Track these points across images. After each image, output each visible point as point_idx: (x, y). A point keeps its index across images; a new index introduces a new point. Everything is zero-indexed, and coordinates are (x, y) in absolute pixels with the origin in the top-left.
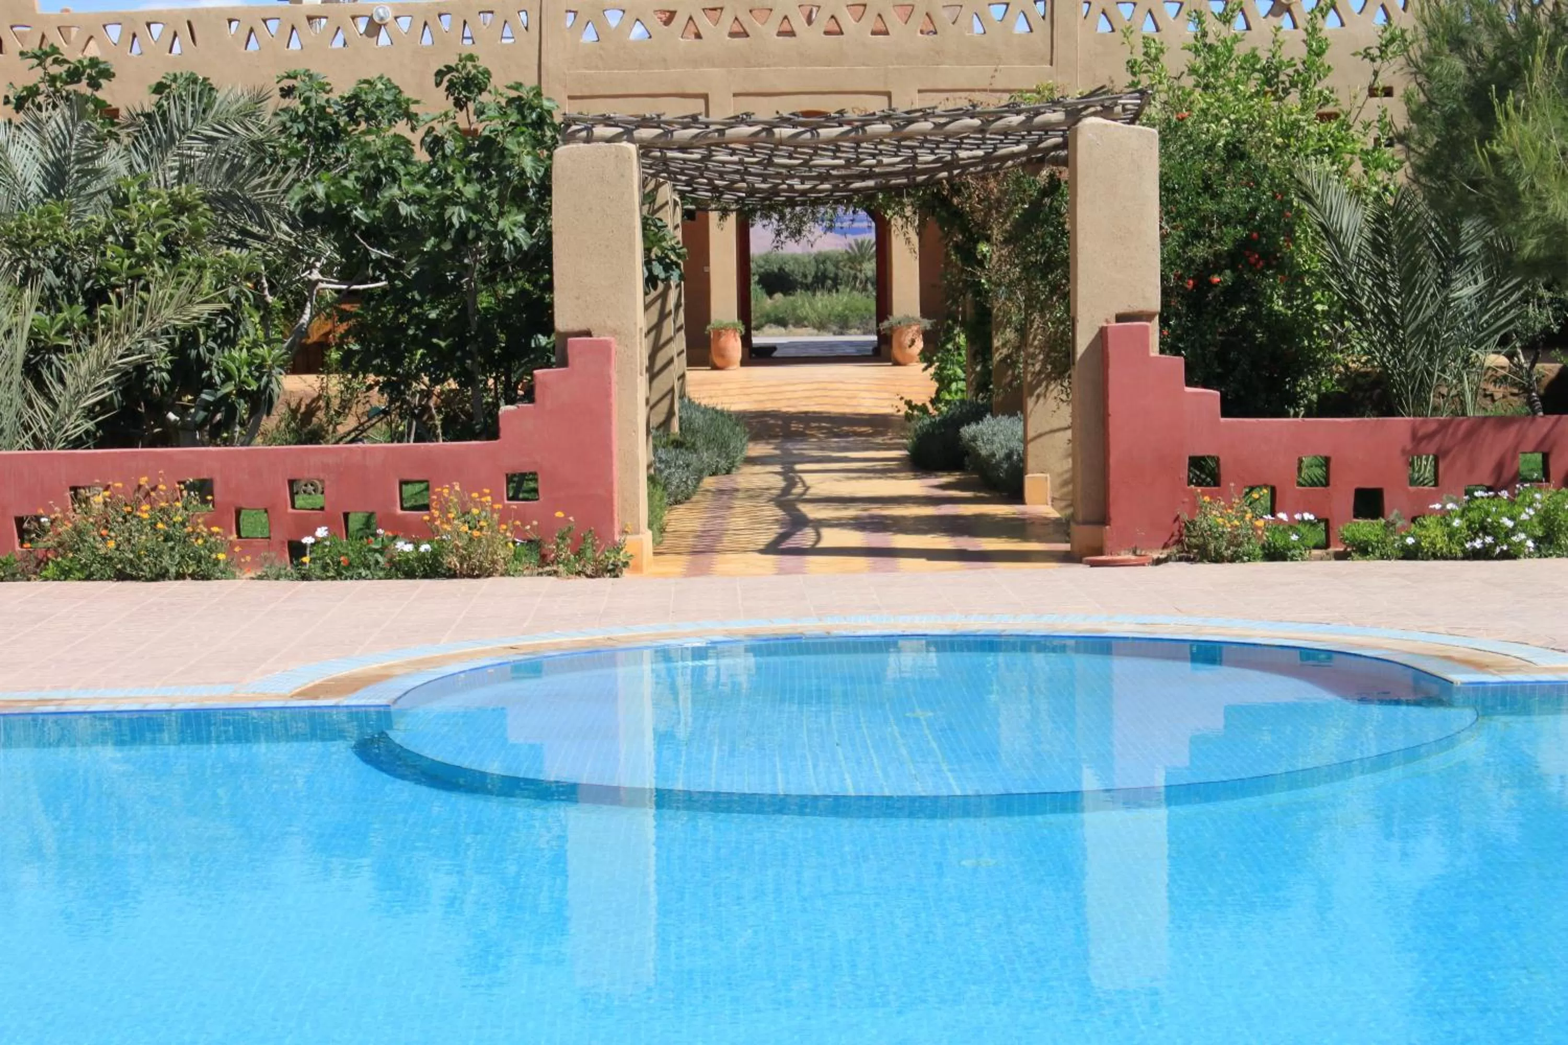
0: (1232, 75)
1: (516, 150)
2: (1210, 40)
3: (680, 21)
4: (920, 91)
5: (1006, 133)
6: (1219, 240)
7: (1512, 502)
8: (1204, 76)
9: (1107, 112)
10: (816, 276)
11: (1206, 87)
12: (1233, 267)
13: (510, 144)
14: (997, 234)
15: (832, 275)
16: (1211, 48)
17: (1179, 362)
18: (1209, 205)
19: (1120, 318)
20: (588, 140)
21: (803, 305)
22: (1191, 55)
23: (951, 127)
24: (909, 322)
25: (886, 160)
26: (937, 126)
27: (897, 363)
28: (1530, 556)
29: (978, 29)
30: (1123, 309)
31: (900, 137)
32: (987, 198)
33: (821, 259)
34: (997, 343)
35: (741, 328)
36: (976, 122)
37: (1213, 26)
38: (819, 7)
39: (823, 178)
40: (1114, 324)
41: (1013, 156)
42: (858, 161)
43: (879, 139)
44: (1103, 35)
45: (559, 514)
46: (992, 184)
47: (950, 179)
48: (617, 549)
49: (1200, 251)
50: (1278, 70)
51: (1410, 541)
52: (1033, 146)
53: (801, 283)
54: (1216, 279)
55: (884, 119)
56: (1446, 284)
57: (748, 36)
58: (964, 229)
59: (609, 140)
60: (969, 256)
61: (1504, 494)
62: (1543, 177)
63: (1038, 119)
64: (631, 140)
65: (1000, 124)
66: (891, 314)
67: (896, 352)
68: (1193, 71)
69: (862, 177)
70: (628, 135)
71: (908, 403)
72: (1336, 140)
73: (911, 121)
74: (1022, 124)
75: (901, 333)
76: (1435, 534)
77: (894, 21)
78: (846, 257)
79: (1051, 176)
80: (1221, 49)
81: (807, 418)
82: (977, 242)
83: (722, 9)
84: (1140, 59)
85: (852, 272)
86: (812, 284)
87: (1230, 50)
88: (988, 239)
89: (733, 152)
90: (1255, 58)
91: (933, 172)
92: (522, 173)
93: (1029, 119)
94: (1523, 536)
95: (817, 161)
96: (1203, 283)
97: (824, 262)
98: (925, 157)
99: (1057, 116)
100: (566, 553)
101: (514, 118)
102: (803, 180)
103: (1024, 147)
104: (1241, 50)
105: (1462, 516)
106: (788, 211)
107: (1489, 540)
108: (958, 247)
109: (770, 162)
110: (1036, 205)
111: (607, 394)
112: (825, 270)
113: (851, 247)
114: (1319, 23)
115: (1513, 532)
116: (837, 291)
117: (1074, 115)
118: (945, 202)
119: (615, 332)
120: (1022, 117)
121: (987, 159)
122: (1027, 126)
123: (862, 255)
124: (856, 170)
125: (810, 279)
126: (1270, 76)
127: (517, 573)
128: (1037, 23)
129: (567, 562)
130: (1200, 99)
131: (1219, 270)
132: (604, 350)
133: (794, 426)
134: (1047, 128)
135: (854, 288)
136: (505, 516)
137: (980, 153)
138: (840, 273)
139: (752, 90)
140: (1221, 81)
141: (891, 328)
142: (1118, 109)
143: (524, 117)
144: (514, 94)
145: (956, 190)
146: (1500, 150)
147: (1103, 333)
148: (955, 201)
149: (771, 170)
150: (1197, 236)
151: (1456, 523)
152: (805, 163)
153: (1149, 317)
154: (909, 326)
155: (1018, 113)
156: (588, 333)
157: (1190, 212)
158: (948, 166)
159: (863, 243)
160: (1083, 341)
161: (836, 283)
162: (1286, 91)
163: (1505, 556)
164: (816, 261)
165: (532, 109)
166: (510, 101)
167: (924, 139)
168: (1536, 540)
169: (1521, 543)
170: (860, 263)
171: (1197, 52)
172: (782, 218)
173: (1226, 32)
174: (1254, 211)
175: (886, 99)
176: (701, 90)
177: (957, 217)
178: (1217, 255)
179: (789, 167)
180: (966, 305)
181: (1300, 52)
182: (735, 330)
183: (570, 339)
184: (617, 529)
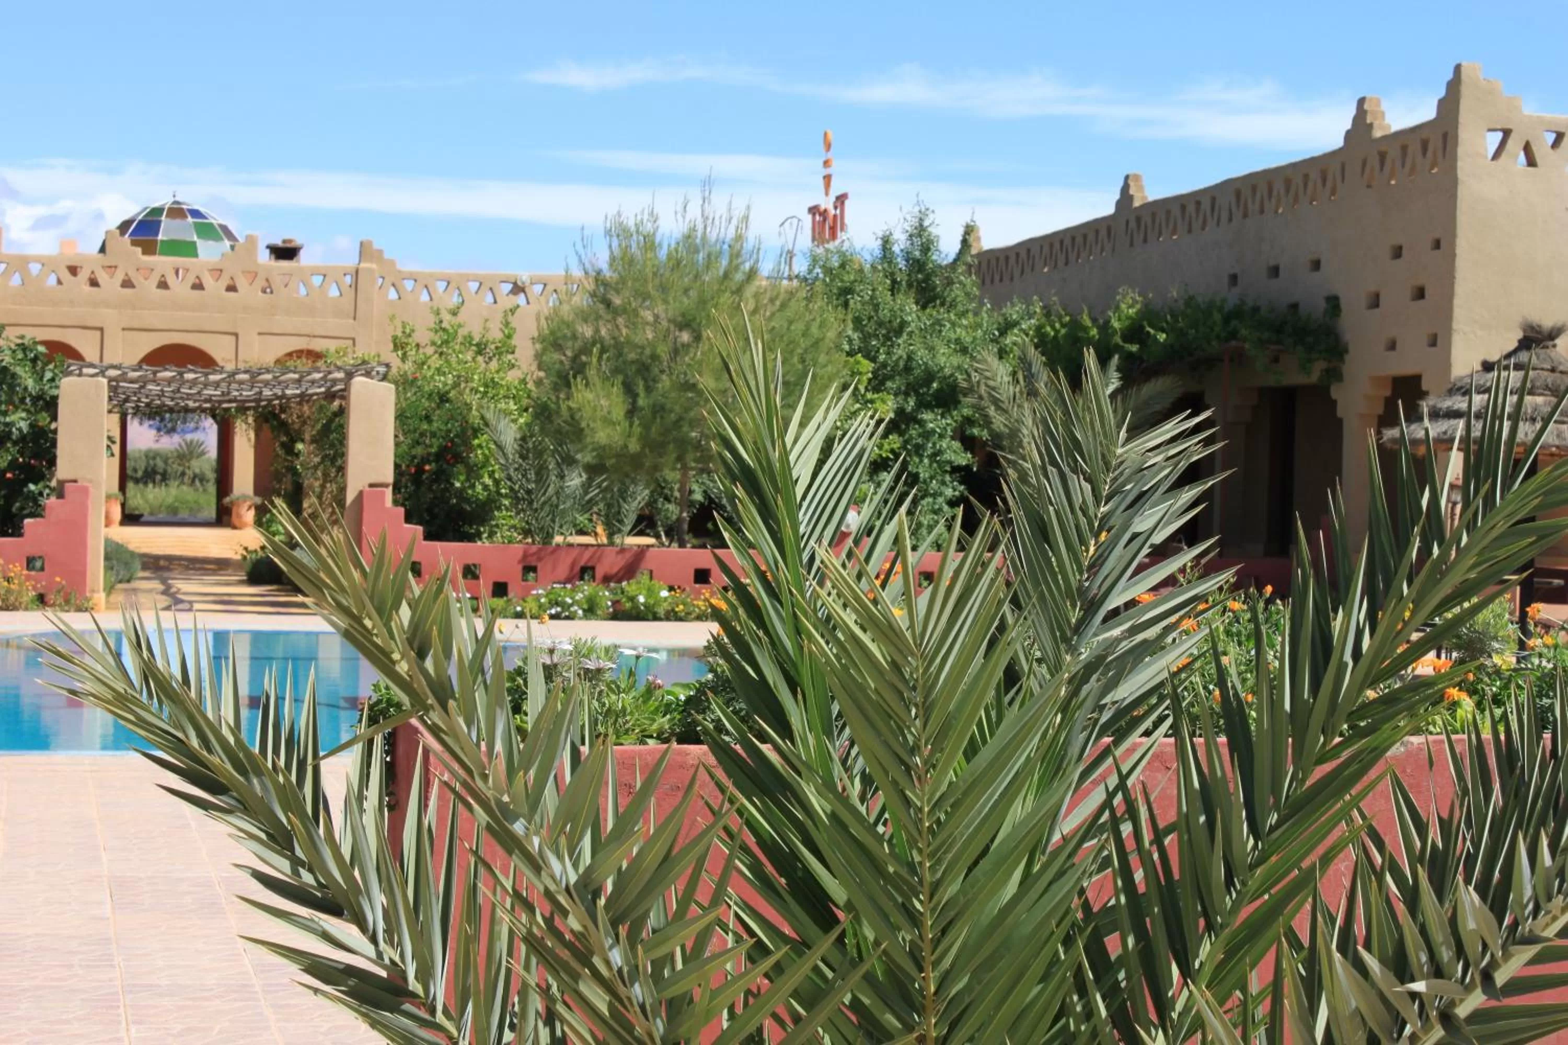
0: (457, 347)
1: (23, 375)
2: (443, 325)
3: (84, 275)
4: (260, 334)
5: (313, 382)
6: (431, 446)
7: (573, 590)
8: (440, 346)
9: (368, 374)
10: (146, 471)
11: (441, 354)
12: (437, 461)
13: (19, 370)
14: (307, 437)
15: (161, 471)
16: (444, 330)
17: (401, 510)
18: (425, 426)
19: (371, 486)
20: (80, 375)
21: (135, 496)
22: (432, 334)
23: (282, 378)
24: (245, 498)
25: (245, 393)
26: (275, 378)
27: (234, 527)
28: (580, 619)
29: (303, 291)
30: (373, 481)
31: (252, 382)
32: (302, 416)
33: (151, 455)
34: (305, 505)
35: (121, 497)
36: (296, 376)
37: (446, 317)
38: (187, 270)
39: (206, 401)
40: (367, 489)
41: (317, 394)
42: (229, 393)
43: (241, 383)
44: (392, 301)
45: (58, 579)
46: (306, 408)
47: (281, 405)
48: (88, 600)
49: (419, 451)
50: (486, 345)
51: (519, 609)
52: (329, 389)
53: (132, 478)
54: (427, 467)
55: (246, 372)
56: (562, 477)
57: (133, 286)
58: (287, 433)
59: (93, 376)
60: (289, 449)
61: (569, 586)
62: (594, 421)
63: (331, 376)
64: (104, 376)
65: (309, 378)
66: (231, 491)
67: (234, 519)
68: (433, 343)
69: (230, 401)
70: (102, 373)
71: (246, 549)
72: (518, 390)
73: (260, 374)
74: (322, 379)
75: (239, 506)
76: (531, 606)
77: (241, 283)
78: (175, 454)
79: (341, 406)
80: (451, 331)
81: (170, 559)
82: (295, 442)
83: (116, 267)
84: (400, 334)
85: (181, 469)
86: (142, 478)
87: (456, 332)
88: (303, 441)
89: (158, 385)
90: (471, 338)
91: (270, 401)
92: (26, 389)
93: (325, 376)
94: (576, 608)
95: (205, 392)
96: (420, 470)
97: (154, 458)
98: (267, 393)
99: (340, 375)
100: (60, 600)
101: (20, 355)
102: (195, 401)
103: (323, 390)
104: (462, 332)
105: (546, 596)
106: (167, 415)
107: (559, 609)
108: (283, 445)
109: (178, 391)
110: (330, 421)
111: (85, 516)
112: (155, 465)
113: (180, 445)
114: (510, 318)
115: (572, 605)
116: (166, 485)
117: (350, 375)
118: (276, 416)
119: (91, 481)
120: (321, 375)
121: (302, 395)
122: (324, 378)
123: (191, 453)
124: (227, 398)
125: (140, 474)
126: (481, 349)
127: (32, 609)
128: (345, 289)
129: (60, 605)
130: (435, 362)
131: (429, 462)
132: (85, 491)
133: (162, 563)
134: (335, 382)
135: (182, 483)
136: (28, 578)
137: (298, 392)
138: (169, 470)
139: (136, 326)
140: (450, 351)
141: (232, 503)
142: (374, 373)
143: (26, 356)
144: (19, 341)
145: (283, 409)
146: (573, 405)
147: (361, 494)
148: (283, 416)
149: (178, 395)
150: (418, 443)
151: (543, 600)
152: (199, 393)
153: (386, 486)
154: (245, 501)
155: (320, 372)
156: (75, 481)
157: (415, 431)
158: (278, 397)
159: (192, 442)
160: (350, 497)
161: (165, 477)
162: (490, 359)
163: (567, 618)
164: (147, 456)
165: (31, 351)
166: (18, 345)
167: (266, 383)
168: (584, 610)
169: (576, 612)
170: (189, 461)
171: (436, 332)
172: (162, 420)
173: (455, 320)
174: (449, 431)
175: (233, 338)
176: (99, 325)
177: (283, 425)
178: (429, 454)
179: (188, 394)
180: (287, 484)
181: (499, 336)
182: (117, 499)
183: (67, 485)
184: (88, 589)
